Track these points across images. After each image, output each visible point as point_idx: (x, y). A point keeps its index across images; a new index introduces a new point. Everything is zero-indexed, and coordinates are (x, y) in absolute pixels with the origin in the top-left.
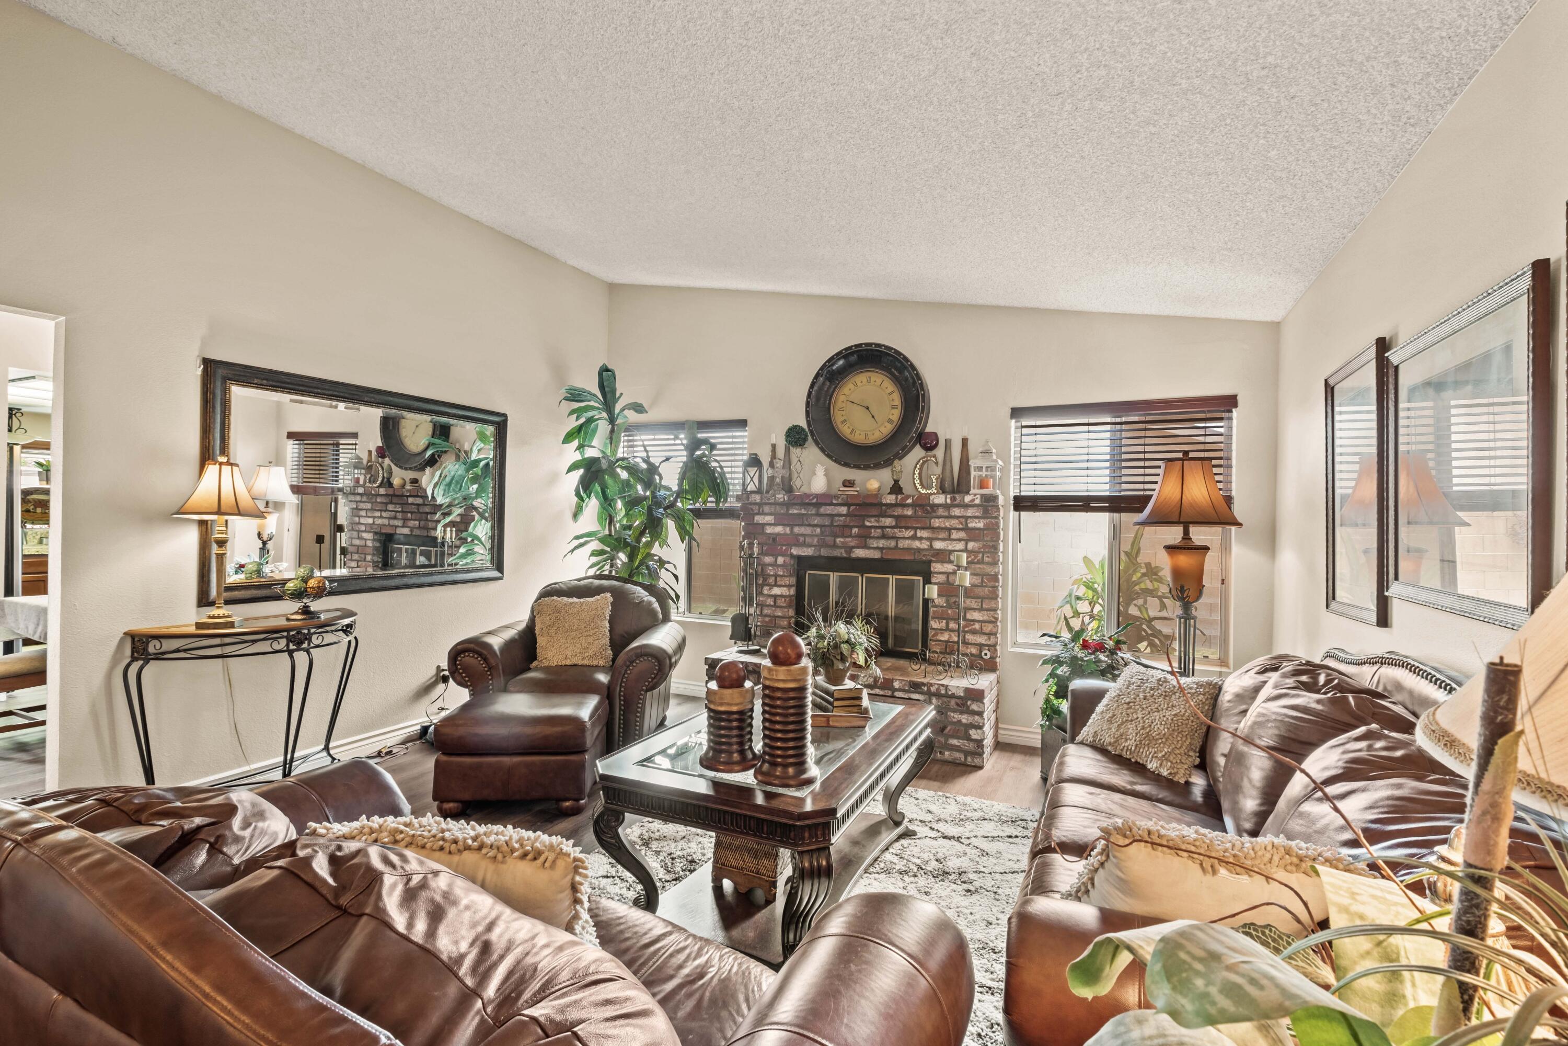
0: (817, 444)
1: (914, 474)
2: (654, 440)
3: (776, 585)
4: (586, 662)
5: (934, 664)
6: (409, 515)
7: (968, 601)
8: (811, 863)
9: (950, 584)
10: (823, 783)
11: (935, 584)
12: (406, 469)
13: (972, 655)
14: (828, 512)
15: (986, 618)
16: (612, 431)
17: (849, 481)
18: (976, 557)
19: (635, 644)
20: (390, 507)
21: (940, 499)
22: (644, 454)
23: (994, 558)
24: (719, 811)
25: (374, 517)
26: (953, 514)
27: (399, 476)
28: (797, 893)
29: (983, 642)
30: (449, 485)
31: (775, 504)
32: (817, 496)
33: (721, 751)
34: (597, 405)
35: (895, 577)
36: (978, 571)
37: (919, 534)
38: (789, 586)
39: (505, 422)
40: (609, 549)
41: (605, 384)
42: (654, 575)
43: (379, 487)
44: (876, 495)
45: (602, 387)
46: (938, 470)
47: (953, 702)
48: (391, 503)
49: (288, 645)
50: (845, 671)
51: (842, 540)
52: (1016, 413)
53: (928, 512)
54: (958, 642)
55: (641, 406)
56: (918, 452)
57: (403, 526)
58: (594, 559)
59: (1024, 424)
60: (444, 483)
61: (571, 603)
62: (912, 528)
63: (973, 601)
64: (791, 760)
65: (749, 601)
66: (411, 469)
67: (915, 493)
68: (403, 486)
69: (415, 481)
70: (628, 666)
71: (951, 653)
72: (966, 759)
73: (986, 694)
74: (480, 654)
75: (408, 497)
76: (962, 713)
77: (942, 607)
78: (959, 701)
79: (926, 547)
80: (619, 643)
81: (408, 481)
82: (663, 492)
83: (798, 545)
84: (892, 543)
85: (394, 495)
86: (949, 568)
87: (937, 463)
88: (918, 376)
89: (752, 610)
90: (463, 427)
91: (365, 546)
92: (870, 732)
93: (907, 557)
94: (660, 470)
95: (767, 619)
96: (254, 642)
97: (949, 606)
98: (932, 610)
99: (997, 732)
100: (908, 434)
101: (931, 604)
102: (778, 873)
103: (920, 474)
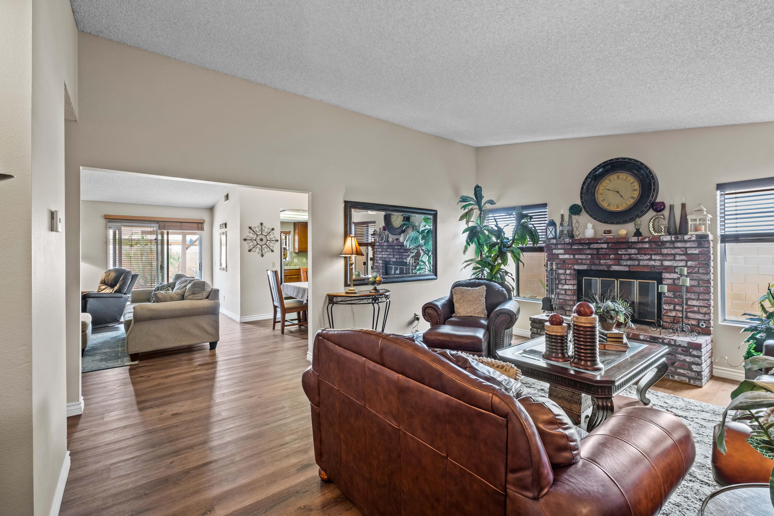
0: (587, 212)
1: (649, 225)
2: (501, 216)
3: (566, 284)
4: (476, 315)
5: (666, 329)
6: (395, 253)
7: (689, 295)
8: (602, 403)
9: (676, 285)
10: (605, 371)
11: (665, 284)
12: (394, 235)
13: (693, 325)
14: (596, 247)
15: (702, 304)
16: (480, 214)
17: (608, 231)
18: (693, 270)
19: (498, 309)
20: (388, 250)
21: (668, 238)
22: (495, 223)
23: (707, 271)
24: (555, 375)
25: (382, 255)
26: (676, 246)
27: (391, 238)
28: (595, 415)
29: (700, 318)
30: (412, 240)
31: (564, 244)
32: (589, 239)
33: (553, 352)
34: (473, 203)
35: (638, 281)
36: (696, 278)
37: (653, 257)
38: (573, 285)
39: (436, 214)
40: (481, 267)
41: (477, 193)
42: (503, 278)
43: (384, 242)
44: (625, 238)
45: (476, 194)
46: (666, 222)
47: (680, 349)
48: (389, 249)
49: (372, 301)
50: (612, 324)
51: (604, 261)
52: (720, 187)
53: (659, 245)
54: (682, 317)
55: (493, 201)
56: (651, 213)
57: (393, 258)
58: (474, 271)
59: (726, 192)
60: (410, 240)
61: (468, 290)
62: (649, 254)
63: (693, 295)
64: (589, 359)
65: (551, 291)
66: (396, 234)
67: (650, 235)
68: (393, 242)
69: (397, 239)
70: (497, 318)
71: (678, 322)
72: (689, 381)
73: (703, 346)
74: (434, 309)
75: (395, 246)
76: (686, 355)
77: (671, 297)
78: (684, 349)
79: (659, 265)
80: (490, 308)
81: (395, 239)
82: (505, 240)
83: (578, 264)
84: (636, 263)
85: (390, 245)
86: (675, 276)
87: (664, 219)
88: (650, 172)
89: (553, 296)
90: (415, 216)
91: (380, 266)
92: (628, 355)
93: (646, 270)
94: (504, 230)
95: (561, 301)
96: (363, 299)
97: (675, 297)
98: (663, 299)
99: (712, 370)
100: (645, 204)
101: (663, 296)
102: (582, 411)
103: (653, 225)
